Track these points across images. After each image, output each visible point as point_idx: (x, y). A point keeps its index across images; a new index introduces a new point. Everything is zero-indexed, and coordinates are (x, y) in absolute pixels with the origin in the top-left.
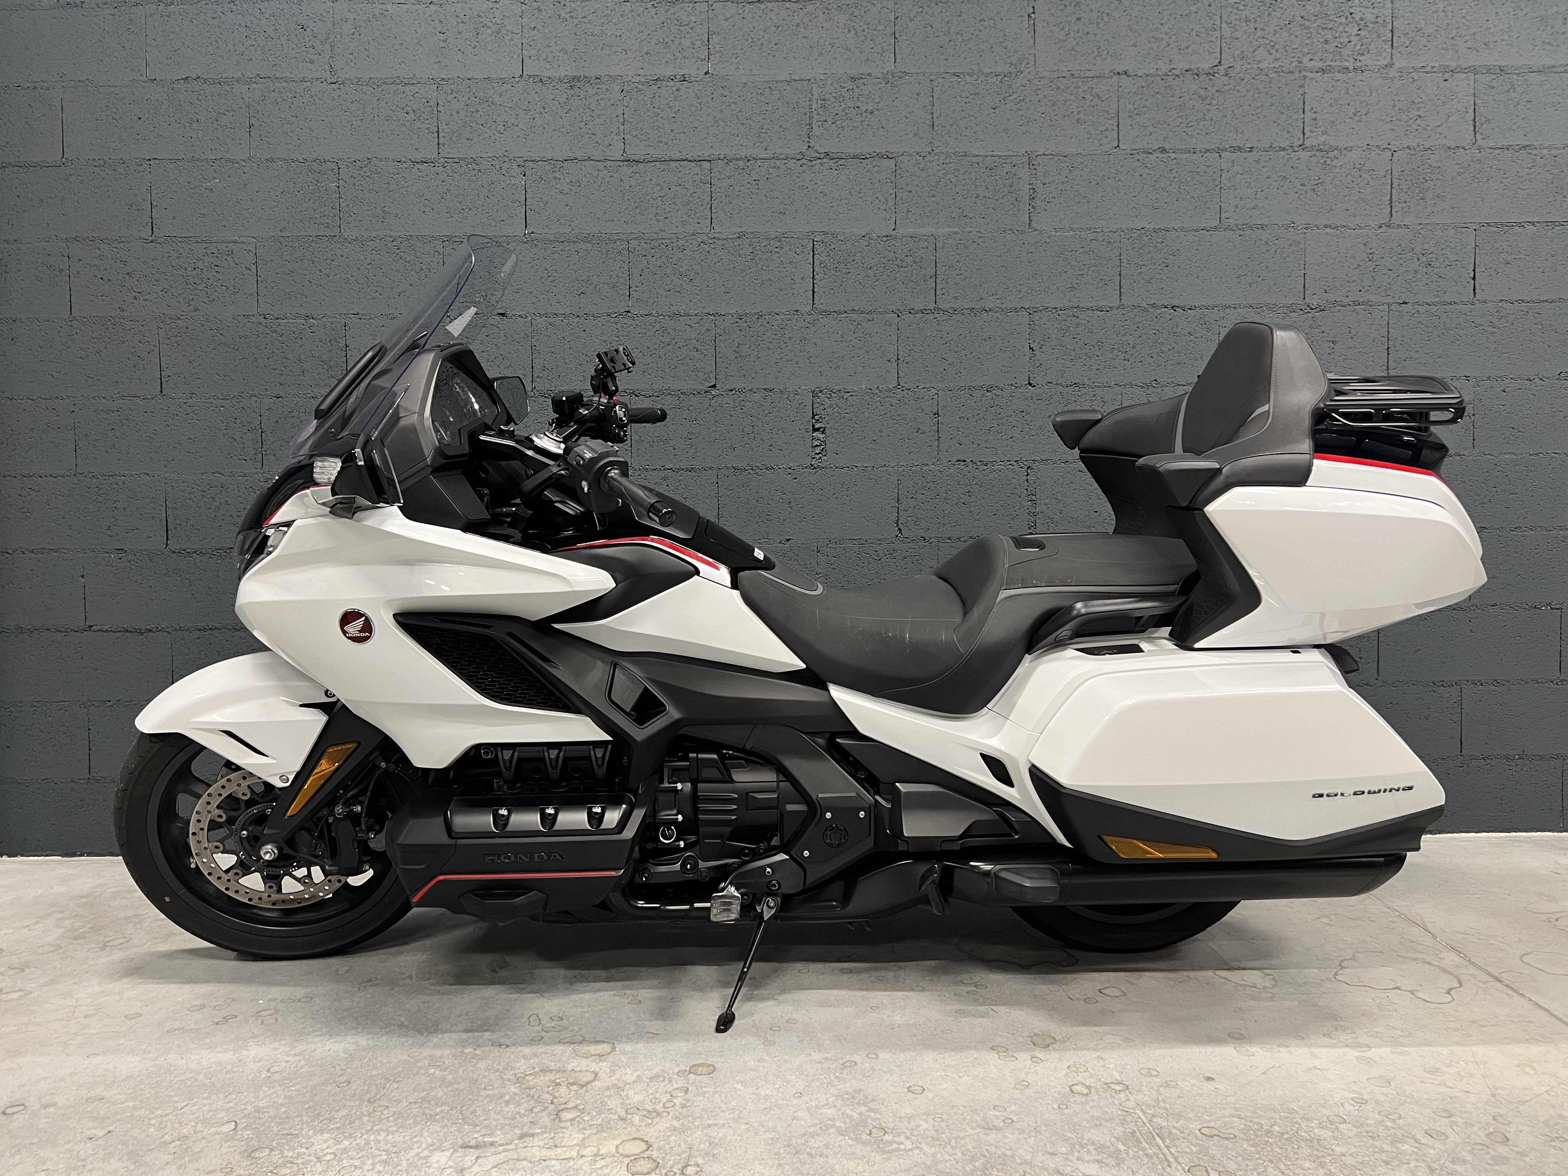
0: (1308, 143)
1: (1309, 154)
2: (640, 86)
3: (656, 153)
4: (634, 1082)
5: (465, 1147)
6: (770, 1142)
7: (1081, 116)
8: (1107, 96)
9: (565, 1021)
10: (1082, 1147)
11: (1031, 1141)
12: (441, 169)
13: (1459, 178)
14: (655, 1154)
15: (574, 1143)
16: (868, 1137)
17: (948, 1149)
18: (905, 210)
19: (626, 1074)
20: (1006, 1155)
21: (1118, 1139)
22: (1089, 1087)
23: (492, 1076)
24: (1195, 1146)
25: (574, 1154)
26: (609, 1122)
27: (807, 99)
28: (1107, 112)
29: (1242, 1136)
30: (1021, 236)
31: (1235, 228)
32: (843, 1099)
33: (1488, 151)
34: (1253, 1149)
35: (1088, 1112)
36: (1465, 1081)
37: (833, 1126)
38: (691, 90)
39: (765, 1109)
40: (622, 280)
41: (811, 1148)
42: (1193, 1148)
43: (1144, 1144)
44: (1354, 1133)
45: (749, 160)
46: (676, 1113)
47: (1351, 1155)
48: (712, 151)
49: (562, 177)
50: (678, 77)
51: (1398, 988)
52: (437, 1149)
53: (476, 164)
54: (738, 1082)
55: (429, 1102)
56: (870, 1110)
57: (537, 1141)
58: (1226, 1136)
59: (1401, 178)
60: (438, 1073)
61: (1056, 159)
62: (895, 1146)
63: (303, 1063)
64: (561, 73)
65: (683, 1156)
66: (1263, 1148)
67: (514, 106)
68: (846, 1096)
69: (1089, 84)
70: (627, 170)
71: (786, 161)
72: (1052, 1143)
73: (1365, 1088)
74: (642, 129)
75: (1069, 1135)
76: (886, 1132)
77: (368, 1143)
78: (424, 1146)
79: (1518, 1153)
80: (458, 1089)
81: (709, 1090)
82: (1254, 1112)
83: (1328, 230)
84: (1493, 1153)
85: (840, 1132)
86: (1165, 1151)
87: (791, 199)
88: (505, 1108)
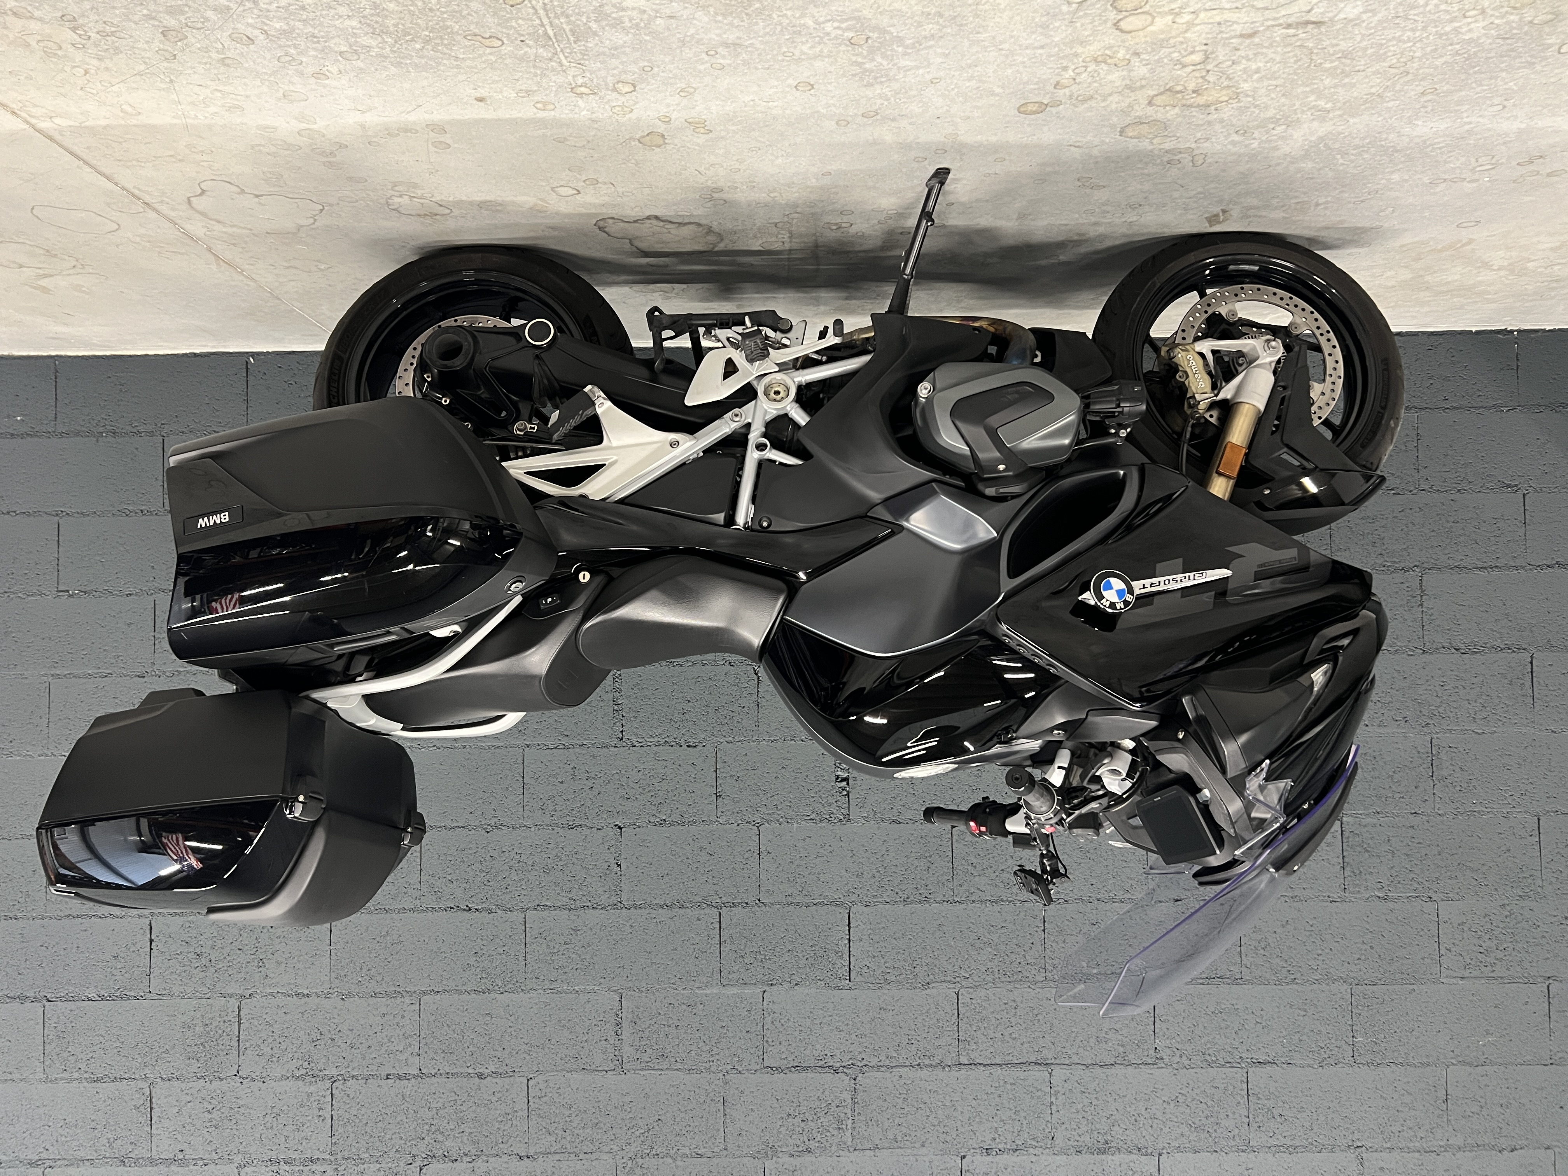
0: (328, 1084)
1: (326, 1072)
2: (1034, 1143)
3: (1017, 1073)
4: (1110, 95)
5: (1320, 22)
6: (981, 30)
7: (567, 1113)
8: (541, 1133)
9: (1165, 159)
10: (637, 25)
11: (692, 31)
12: (1244, 1055)
13: (167, 1047)
14: (1112, 15)
15: (1198, 28)
16: (871, 34)
17: (786, 22)
18: (753, 1013)
19: (1117, 103)
20: (723, 15)
21: (595, 34)
22: (615, 90)
23: (1265, 99)
24: (512, 26)
25: (1202, 15)
26: (1153, 50)
27: (857, 1130)
28: (539, 1116)
29: (459, 38)
30: (630, 984)
31: (404, 994)
32: (887, 76)
33: (137, 1076)
34: (449, 23)
35: (622, 63)
36: (201, 98)
37: (906, 47)
38: (980, 1138)
39: (976, 66)
40: (1052, 939)
41: (938, 23)
42: (514, 24)
43: (567, 28)
44: (333, 41)
45: (919, 1065)
46: (1076, 61)
47: (341, 17)
48: (957, 1074)
49: (1116, 1047)
50: (994, 1153)
51: (257, 196)
52: (1351, 20)
53: (1207, 1061)
54: (997, 95)
55: (1343, 72)
56: (860, 65)
57: (1238, 29)
58: (474, 38)
59: (228, 1047)
60: (1321, 103)
61: (593, 1067)
62: (844, 25)
63: (1465, 115)
64: (1117, 1158)
65: (1081, 13)
66: (437, 24)
67: (1168, 1123)
68: (883, 80)
69: (559, 1146)
70: (1048, 1054)
71: (879, 1064)
72: (669, 29)
73: (312, 90)
74: (1032, 1097)
75: (647, 38)
76: (849, 40)
77: (1424, 28)
78: (1364, 24)
79: (154, 18)
80: (1307, 86)
81: (1032, 87)
82: (439, 64)
83: (306, 992)
84: (182, 18)
85: (900, 40)
86: (546, 21)
87: (873, 1024)
88: (1261, 65)
